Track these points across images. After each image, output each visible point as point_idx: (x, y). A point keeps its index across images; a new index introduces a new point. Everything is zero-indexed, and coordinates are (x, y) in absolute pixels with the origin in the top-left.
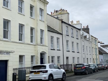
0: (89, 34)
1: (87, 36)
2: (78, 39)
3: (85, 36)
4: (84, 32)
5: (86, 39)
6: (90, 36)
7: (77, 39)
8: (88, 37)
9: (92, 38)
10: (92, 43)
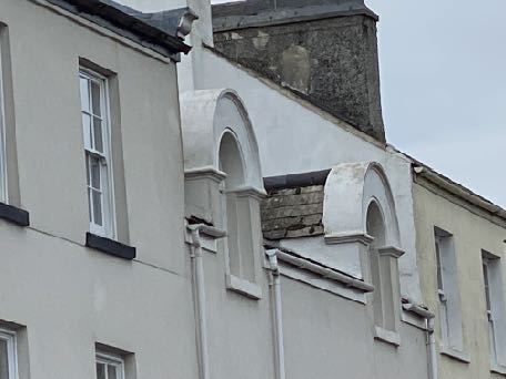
0: (376, 134)
1: (320, 179)
2: (124, 252)
3: (273, 186)
4: (255, 92)
5: (307, 250)
6: (400, 179)
7: (95, 244)
8: (342, 205)
9: (442, 236)
10: (440, 343)
